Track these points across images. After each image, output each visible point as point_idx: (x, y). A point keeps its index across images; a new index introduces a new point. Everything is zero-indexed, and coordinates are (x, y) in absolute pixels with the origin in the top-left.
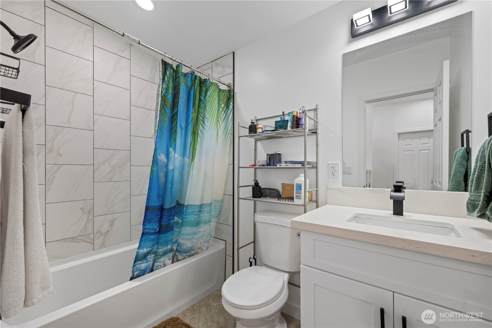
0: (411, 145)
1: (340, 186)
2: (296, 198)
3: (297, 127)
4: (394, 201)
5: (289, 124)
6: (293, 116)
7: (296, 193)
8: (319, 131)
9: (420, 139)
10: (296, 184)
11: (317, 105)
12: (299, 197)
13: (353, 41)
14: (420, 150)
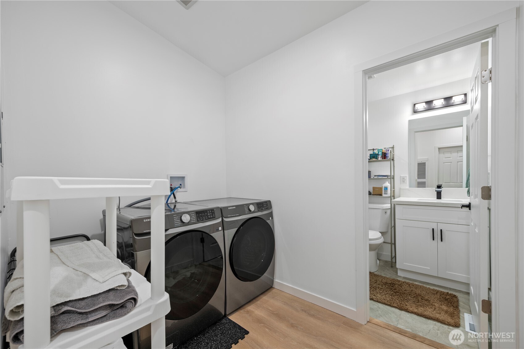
0: (450, 158)
1: (407, 187)
2: (384, 194)
3: (385, 158)
4: (437, 192)
5: (380, 156)
6: (383, 152)
7: (384, 191)
8: (395, 159)
9: (458, 153)
10: (384, 187)
11: (394, 145)
12: (385, 193)
13: (415, 114)
14: (458, 162)
